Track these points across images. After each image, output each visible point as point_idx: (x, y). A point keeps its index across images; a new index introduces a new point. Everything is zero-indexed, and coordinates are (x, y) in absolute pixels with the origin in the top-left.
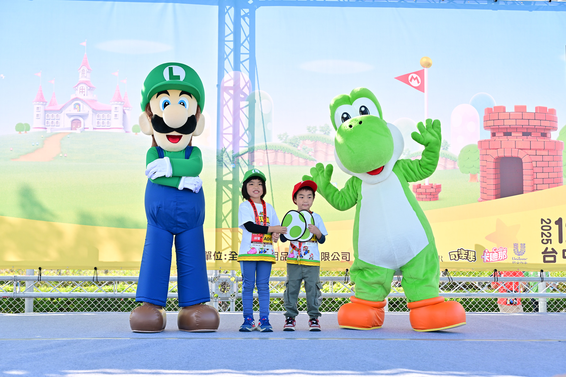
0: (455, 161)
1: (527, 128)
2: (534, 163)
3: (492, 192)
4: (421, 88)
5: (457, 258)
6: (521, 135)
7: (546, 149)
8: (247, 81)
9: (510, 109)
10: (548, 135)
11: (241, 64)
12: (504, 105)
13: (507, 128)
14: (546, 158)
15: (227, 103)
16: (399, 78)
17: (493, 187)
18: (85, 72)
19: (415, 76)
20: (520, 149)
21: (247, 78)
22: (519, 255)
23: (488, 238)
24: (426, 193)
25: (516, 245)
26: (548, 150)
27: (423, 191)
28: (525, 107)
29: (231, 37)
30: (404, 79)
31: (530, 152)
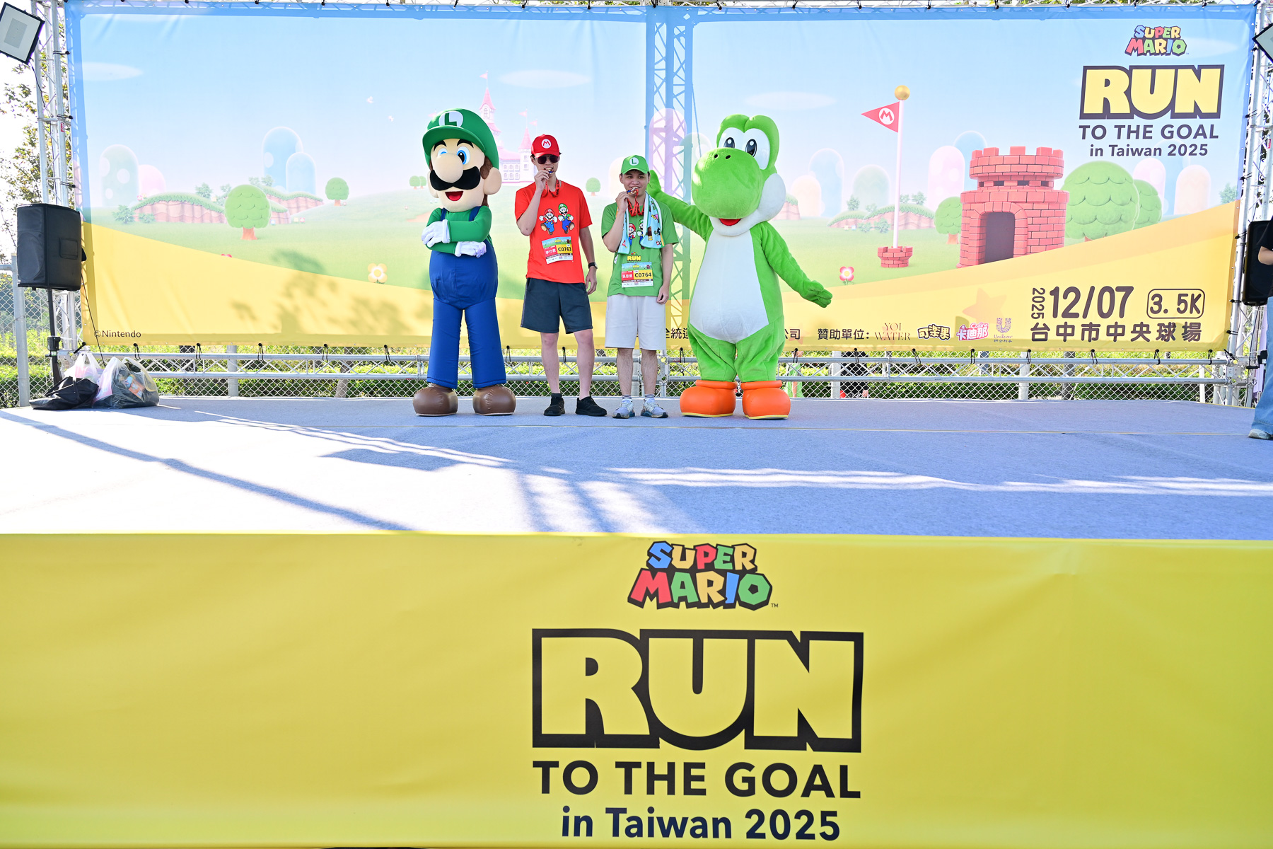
0: (931, 219)
1: (1024, 176)
2: (1030, 221)
3: (975, 256)
4: (894, 127)
5: (927, 336)
6: (1016, 184)
7: (1046, 202)
8: (681, 121)
9: (1004, 151)
10: (1050, 184)
11: (675, 99)
12: (997, 147)
13: (999, 176)
14: (1045, 214)
15: (657, 148)
16: (867, 114)
17: (976, 250)
18: (488, 112)
19: (887, 111)
20: (1014, 202)
21: (682, 118)
22: (1003, 332)
23: (965, 312)
24: (893, 258)
25: (999, 320)
26: (1049, 203)
27: (891, 255)
28: (1023, 149)
29: (663, 65)
30: (874, 115)
31: (1025, 206)
